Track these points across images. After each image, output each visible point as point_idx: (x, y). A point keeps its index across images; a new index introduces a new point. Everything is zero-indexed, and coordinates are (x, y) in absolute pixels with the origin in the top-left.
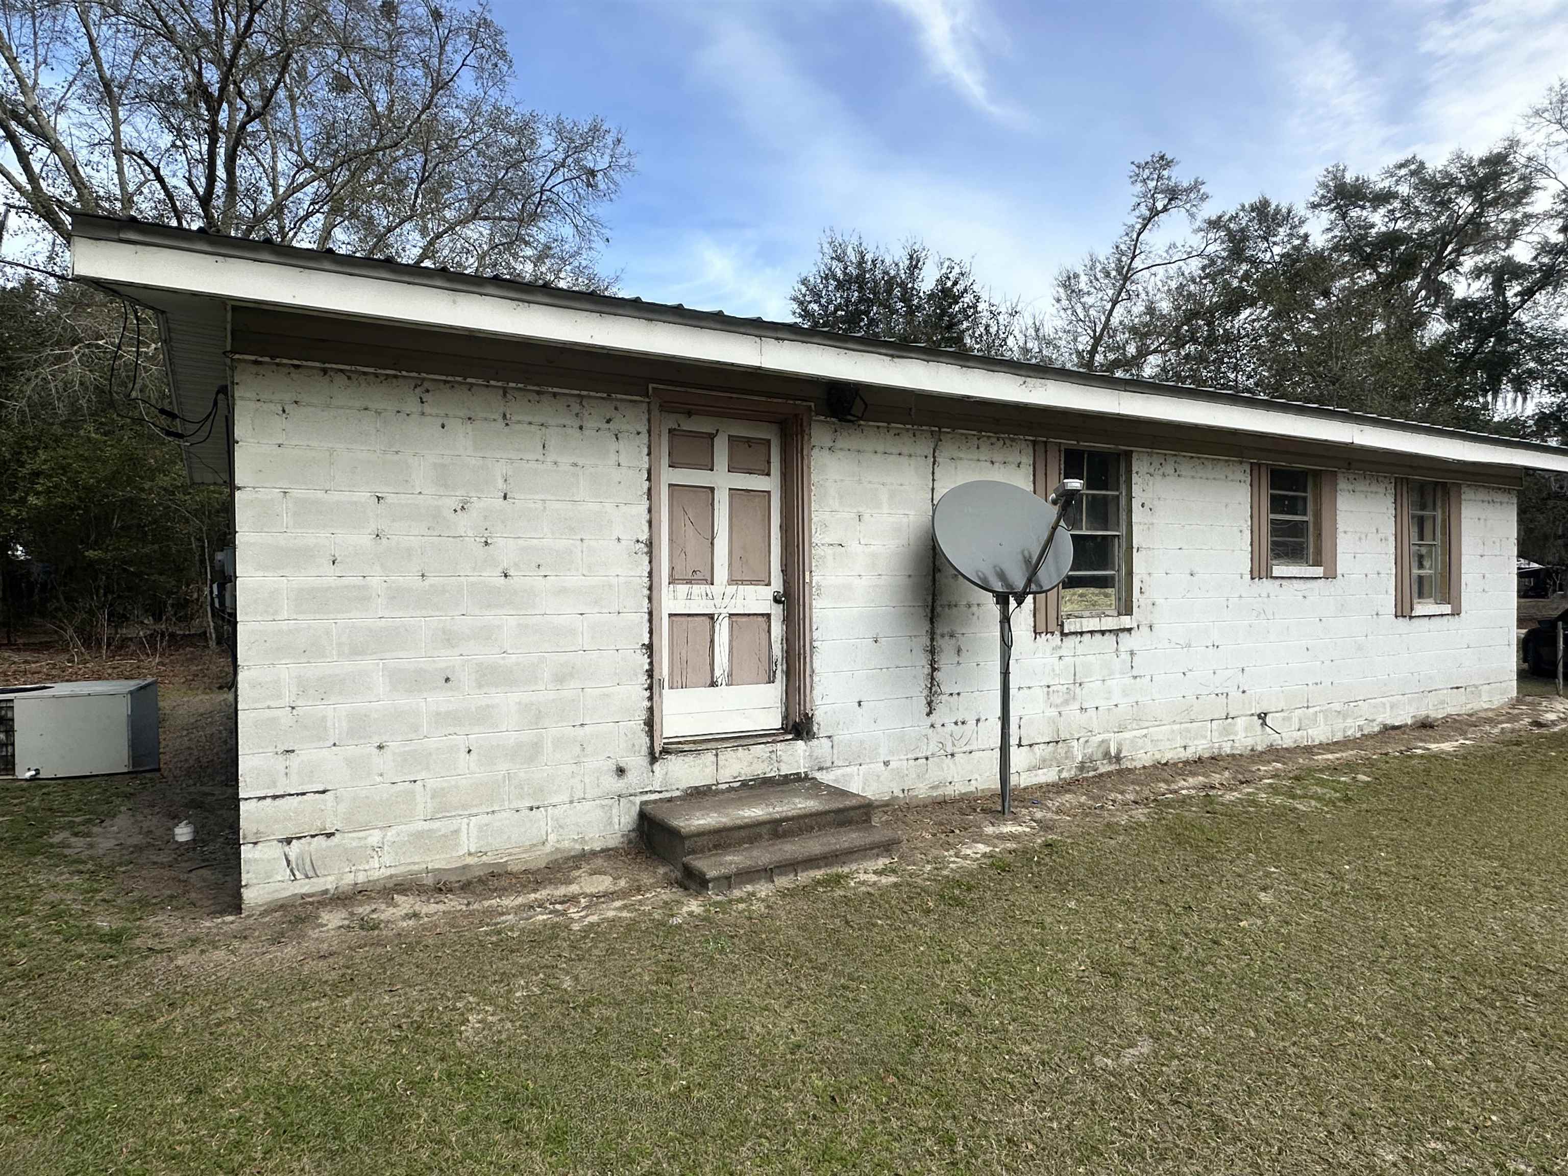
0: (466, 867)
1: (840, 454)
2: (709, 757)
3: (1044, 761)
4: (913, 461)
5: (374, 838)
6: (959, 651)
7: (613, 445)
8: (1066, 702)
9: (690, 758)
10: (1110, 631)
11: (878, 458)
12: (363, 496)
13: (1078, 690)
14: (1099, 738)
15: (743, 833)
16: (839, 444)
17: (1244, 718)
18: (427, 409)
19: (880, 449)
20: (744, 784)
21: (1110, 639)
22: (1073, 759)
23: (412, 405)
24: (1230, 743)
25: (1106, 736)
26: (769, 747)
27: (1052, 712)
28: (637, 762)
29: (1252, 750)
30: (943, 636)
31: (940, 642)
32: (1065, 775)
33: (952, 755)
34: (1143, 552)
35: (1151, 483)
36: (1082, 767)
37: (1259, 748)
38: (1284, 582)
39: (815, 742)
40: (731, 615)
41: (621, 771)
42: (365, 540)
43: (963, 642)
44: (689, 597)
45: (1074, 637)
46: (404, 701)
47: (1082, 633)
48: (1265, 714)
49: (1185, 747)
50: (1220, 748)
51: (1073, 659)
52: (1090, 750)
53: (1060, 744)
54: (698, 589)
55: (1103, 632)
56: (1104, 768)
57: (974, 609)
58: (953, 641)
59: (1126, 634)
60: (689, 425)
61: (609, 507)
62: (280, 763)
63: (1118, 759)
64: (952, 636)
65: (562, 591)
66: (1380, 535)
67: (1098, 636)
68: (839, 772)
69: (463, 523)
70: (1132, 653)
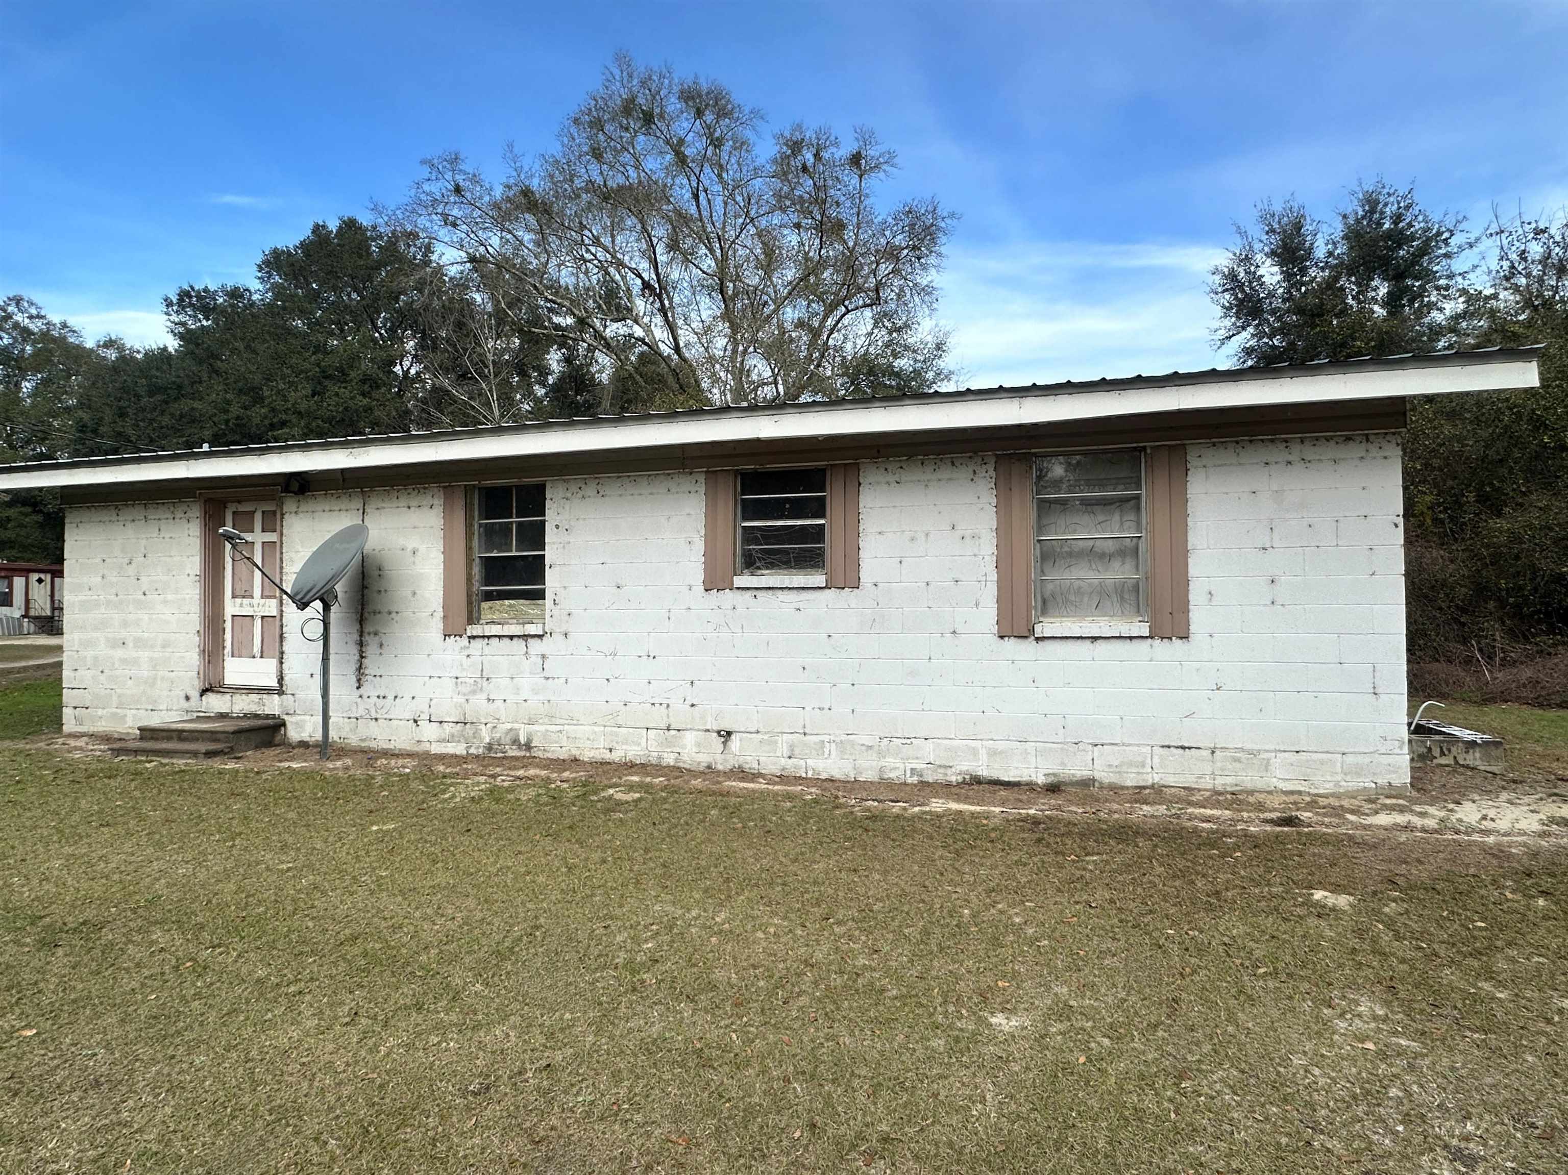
0: (128, 733)
1: (301, 515)
2: (228, 696)
3: (453, 736)
4: (349, 514)
5: (100, 712)
6: (381, 645)
7: (187, 526)
8: (474, 692)
9: (219, 696)
10: (519, 637)
11: (326, 515)
12: (98, 560)
13: (485, 683)
14: (509, 726)
15: (164, 734)
16: (301, 509)
17: (695, 733)
18: (120, 518)
19: (327, 508)
20: (245, 715)
21: (519, 644)
22: (481, 739)
23: (114, 518)
24: (673, 756)
25: (516, 726)
26: (259, 696)
27: (461, 699)
28: (194, 694)
29: (709, 767)
30: (369, 634)
31: (367, 638)
32: (473, 751)
33: (376, 719)
34: (556, 569)
35: (567, 507)
36: (489, 747)
37: (720, 767)
38: (759, 594)
39: (284, 697)
40: (263, 617)
41: (187, 698)
42: (100, 579)
43: (384, 639)
44: (241, 605)
45: (481, 640)
46: (111, 652)
47: (489, 637)
48: (729, 734)
49: (611, 750)
50: (660, 758)
51: (480, 658)
52: (498, 735)
53: (468, 726)
54: (246, 601)
55: (511, 637)
56: (513, 752)
57: (393, 615)
58: (377, 638)
59: (537, 641)
60: (242, 508)
61: (185, 558)
62: (72, 674)
63: (528, 746)
64: (376, 634)
65: (165, 602)
66: (958, 533)
67: (507, 640)
68: (299, 718)
69: (131, 570)
70: (543, 657)
